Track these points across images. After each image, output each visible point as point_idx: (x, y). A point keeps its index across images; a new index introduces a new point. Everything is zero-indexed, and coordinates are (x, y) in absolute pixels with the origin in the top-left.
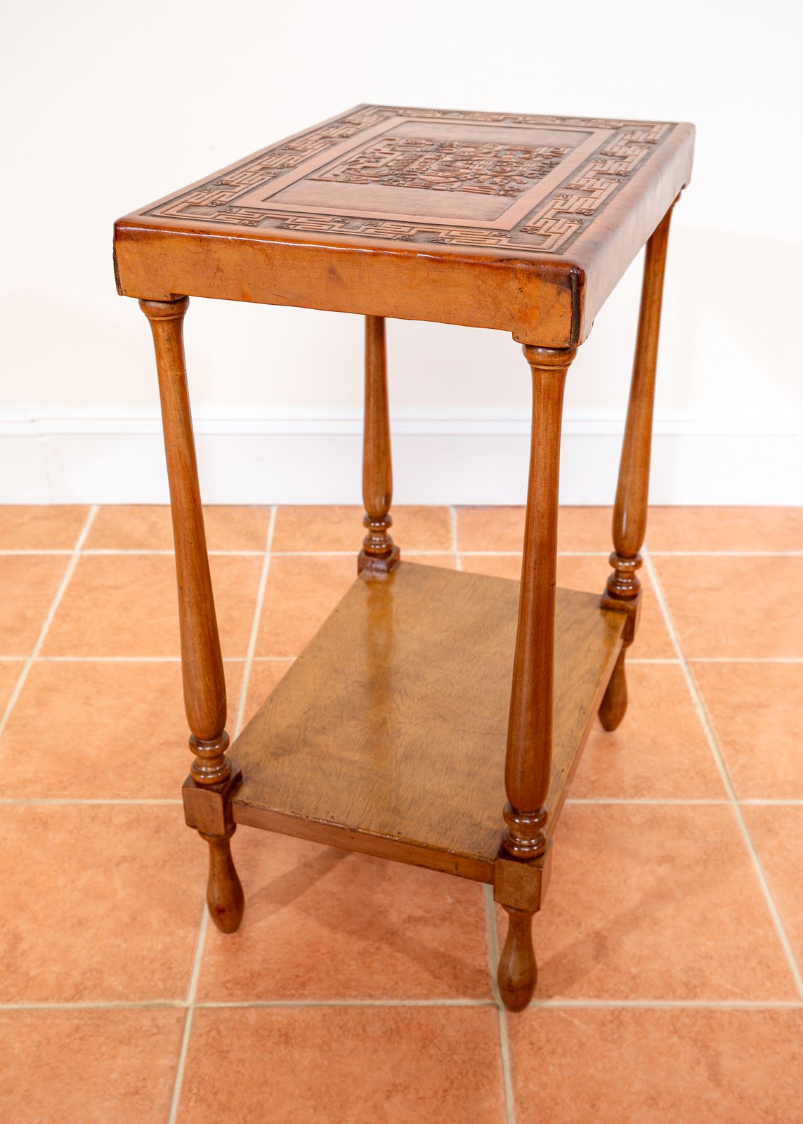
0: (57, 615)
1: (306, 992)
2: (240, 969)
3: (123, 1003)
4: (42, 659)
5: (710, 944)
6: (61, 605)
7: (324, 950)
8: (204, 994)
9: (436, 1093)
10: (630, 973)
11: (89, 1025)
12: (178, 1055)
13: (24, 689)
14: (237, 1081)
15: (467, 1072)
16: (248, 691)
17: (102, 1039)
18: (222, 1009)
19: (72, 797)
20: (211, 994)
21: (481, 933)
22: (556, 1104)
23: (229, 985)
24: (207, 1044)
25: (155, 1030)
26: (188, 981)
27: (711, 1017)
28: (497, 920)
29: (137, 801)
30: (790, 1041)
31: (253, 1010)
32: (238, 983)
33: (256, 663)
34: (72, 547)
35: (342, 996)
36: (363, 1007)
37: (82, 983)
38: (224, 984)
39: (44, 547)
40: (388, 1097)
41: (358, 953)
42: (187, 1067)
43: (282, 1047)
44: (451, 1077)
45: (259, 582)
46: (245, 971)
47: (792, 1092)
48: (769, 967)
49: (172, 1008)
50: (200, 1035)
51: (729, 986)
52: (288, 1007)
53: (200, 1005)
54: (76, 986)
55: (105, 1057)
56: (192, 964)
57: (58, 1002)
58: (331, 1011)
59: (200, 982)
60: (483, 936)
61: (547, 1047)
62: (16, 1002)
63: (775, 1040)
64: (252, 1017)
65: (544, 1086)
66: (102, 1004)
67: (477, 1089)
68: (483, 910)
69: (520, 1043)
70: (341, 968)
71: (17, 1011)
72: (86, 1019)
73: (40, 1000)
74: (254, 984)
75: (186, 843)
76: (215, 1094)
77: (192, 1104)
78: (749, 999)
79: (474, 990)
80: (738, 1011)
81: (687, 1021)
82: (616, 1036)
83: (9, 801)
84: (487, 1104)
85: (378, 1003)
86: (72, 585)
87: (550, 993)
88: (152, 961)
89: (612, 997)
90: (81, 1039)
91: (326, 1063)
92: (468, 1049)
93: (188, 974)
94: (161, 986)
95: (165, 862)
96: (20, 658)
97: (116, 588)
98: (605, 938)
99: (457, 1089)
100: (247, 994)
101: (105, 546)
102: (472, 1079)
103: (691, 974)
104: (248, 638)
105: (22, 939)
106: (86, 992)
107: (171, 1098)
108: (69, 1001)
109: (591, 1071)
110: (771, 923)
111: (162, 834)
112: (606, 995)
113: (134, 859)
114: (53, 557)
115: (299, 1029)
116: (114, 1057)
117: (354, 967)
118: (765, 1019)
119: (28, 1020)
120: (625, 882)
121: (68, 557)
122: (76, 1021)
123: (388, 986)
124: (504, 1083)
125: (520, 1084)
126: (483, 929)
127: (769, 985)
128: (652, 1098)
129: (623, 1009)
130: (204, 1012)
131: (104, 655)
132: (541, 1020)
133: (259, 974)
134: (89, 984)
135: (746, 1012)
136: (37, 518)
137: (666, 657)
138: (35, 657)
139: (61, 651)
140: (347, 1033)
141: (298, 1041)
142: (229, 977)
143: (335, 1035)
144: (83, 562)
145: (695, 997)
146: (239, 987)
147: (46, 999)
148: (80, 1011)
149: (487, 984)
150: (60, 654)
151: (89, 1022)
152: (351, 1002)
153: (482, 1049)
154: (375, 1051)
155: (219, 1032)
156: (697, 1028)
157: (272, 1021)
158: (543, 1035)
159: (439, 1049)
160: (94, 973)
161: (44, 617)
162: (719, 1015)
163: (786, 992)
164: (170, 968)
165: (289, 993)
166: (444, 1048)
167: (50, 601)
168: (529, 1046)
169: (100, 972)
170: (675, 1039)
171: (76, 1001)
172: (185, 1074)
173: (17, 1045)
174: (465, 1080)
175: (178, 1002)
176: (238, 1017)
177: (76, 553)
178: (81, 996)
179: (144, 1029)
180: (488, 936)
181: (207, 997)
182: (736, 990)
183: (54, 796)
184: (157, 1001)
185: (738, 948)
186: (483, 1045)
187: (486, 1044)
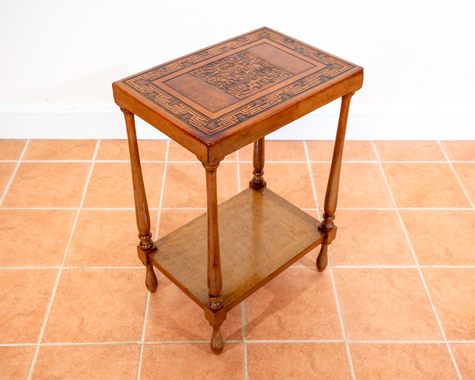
0: (88, 190)
1: (181, 338)
2: (159, 330)
3: (120, 342)
4: (83, 209)
5: (316, 320)
6: (89, 185)
7: (187, 323)
8: (147, 339)
9: (223, 372)
10: (289, 331)
11: (109, 350)
12: (139, 361)
13: (78, 222)
14: (158, 369)
15: (233, 366)
16: (160, 223)
17: (114, 355)
18: (153, 344)
19: (98, 266)
20: (149, 339)
21: (240, 317)
22: (261, 376)
23: (155, 336)
24: (148, 357)
25: (131, 352)
26: (141, 335)
27: (313, 346)
28: (245, 312)
29: (121, 268)
30: (338, 354)
31: (163, 345)
32: (157, 336)
33: (162, 211)
34: (91, 159)
35: (193, 340)
36: (199, 343)
37: (106, 336)
38: (154, 336)
39: (81, 159)
40: (207, 374)
41: (199, 324)
42: (142, 364)
43: (173, 357)
44: (228, 367)
45: (163, 176)
46: (160, 331)
47: (336, 371)
48: (334, 328)
49: (137, 344)
50: (146, 354)
51: (320, 335)
52: (175, 344)
53: (146, 343)
54: (104, 337)
55: (115, 361)
56: (143, 329)
57: (98, 342)
58: (189, 345)
59: (145, 335)
60: (241, 318)
61: (260, 357)
62: (84, 342)
63: (333, 354)
64: (163, 347)
65: (257, 370)
66: (113, 343)
67: (236, 371)
68: (241, 308)
69: (251, 356)
70: (192, 330)
71: (85, 345)
72: (108, 348)
73: (92, 342)
74: (164, 336)
75: (139, 284)
76: (151, 373)
77: (144, 377)
78: (327, 339)
79: (237, 337)
80: (322, 344)
81: (305, 347)
82: (282, 353)
83: (76, 268)
84: (239, 376)
85: (205, 342)
86: (92, 176)
87: (262, 338)
88: (129, 328)
89: (282, 339)
90: (107, 355)
91: (187, 363)
92: (234, 358)
93: (141, 332)
94: (132, 336)
95: (132, 291)
96: (75, 209)
97: (109, 178)
98: (281, 318)
99: (230, 371)
100: (161, 339)
101: (104, 159)
102: (235, 368)
103: (308, 331)
104: (159, 200)
105: (84, 320)
106: (107, 339)
107: (137, 375)
108: (102, 342)
109: (273, 365)
110: (337, 312)
111: (131, 280)
112: (280, 339)
113: (121, 290)
114: (84, 163)
115: (179, 351)
116: (118, 361)
117: (197, 329)
118: (331, 346)
119: (89, 349)
120: (290, 298)
121: (90, 163)
122: (105, 349)
123: (208, 336)
124: (245, 369)
125: (250, 369)
126: (241, 316)
127: (334, 334)
128: (292, 373)
129: (285, 343)
130: (147, 346)
131: (106, 207)
132: (258, 348)
133: (165, 332)
134: (108, 336)
135: (325, 344)
136: (77, 146)
137: (312, 208)
138: (80, 208)
139: (90, 206)
140: (194, 353)
141: (178, 355)
142: (155, 333)
143: (190, 353)
144: (97, 166)
145: (309, 339)
146: (158, 337)
147: (94, 341)
148: (106, 345)
149: (241, 335)
150: (90, 207)
151: (109, 349)
152: (196, 342)
153: (238, 358)
154: (203, 359)
155: (152, 352)
156: (309, 350)
157: (170, 349)
158: (258, 353)
159: (224, 358)
160: (110, 332)
161: (83, 191)
162: (316, 345)
163: (339, 337)
164: (135, 330)
165: (175, 339)
166: (226, 358)
167: (85, 183)
168: (254, 357)
169: (112, 332)
170: (301, 354)
171: (104, 342)
172: (141, 366)
173: (86, 357)
174: (232, 368)
175: (138, 342)
176: (158, 347)
177: (93, 161)
178: (106, 340)
179: (127, 351)
180: (242, 318)
181: (148, 340)
182: (323, 336)
183: (92, 266)
184: (131, 342)
185: (325, 321)
186: (239, 356)
187: (240, 356)
